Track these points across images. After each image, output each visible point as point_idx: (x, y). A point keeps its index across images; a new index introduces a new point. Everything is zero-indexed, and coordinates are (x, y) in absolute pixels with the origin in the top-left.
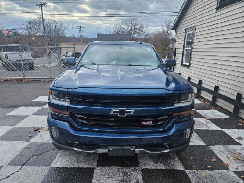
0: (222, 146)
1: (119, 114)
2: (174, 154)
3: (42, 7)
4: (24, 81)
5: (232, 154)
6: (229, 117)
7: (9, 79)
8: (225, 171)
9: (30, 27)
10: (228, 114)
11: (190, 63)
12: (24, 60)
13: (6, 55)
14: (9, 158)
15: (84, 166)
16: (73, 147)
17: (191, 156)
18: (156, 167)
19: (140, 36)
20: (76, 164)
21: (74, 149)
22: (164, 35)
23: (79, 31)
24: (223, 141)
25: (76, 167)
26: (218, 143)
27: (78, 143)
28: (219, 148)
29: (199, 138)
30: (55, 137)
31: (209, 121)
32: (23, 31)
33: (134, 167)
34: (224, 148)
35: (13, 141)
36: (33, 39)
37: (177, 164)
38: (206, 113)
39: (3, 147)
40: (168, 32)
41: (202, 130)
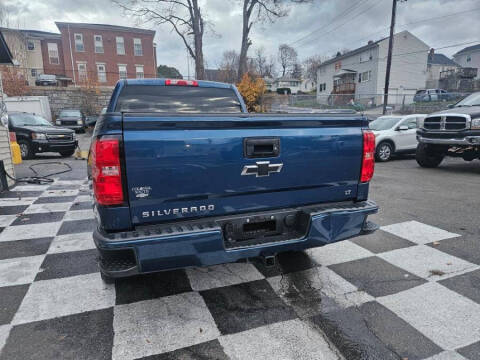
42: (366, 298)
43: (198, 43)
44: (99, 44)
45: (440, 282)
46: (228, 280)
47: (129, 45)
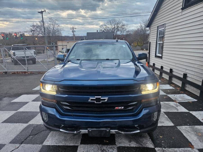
0: (188, 126)
1: (95, 101)
2: (146, 133)
3: (42, 14)
4: (27, 73)
5: (197, 133)
6: (196, 100)
7: (16, 72)
8: (190, 149)
9: (33, 30)
10: (196, 97)
11: (162, 54)
12: (27, 57)
13: (14, 53)
14: (11, 137)
15: (70, 144)
16: (60, 128)
17: (160, 136)
18: (130, 145)
19: (122, 33)
20: (63, 142)
21: (61, 130)
22: (142, 31)
23: (72, 31)
24: (190, 122)
25: (63, 145)
26: (185, 124)
27: (63, 125)
28: (185, 128)
29: (169, 119)
30: (45, 121)
31: (178, 104)
32: (28, 33)
33: (111, 145)
34: (190, 128)
35: (15, 124)
36: (36, 39)
37: (148, 142)
38: (176, 97)
39: (7, 128)
40: (145, 29)
41: (172, 112)
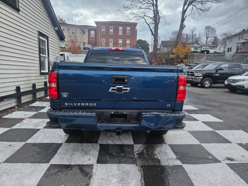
42: (178, 163)
43: (156, 28)
44: (111, 30)
45: (228, 164)
46: (115, 142)
47: (124, 31)
